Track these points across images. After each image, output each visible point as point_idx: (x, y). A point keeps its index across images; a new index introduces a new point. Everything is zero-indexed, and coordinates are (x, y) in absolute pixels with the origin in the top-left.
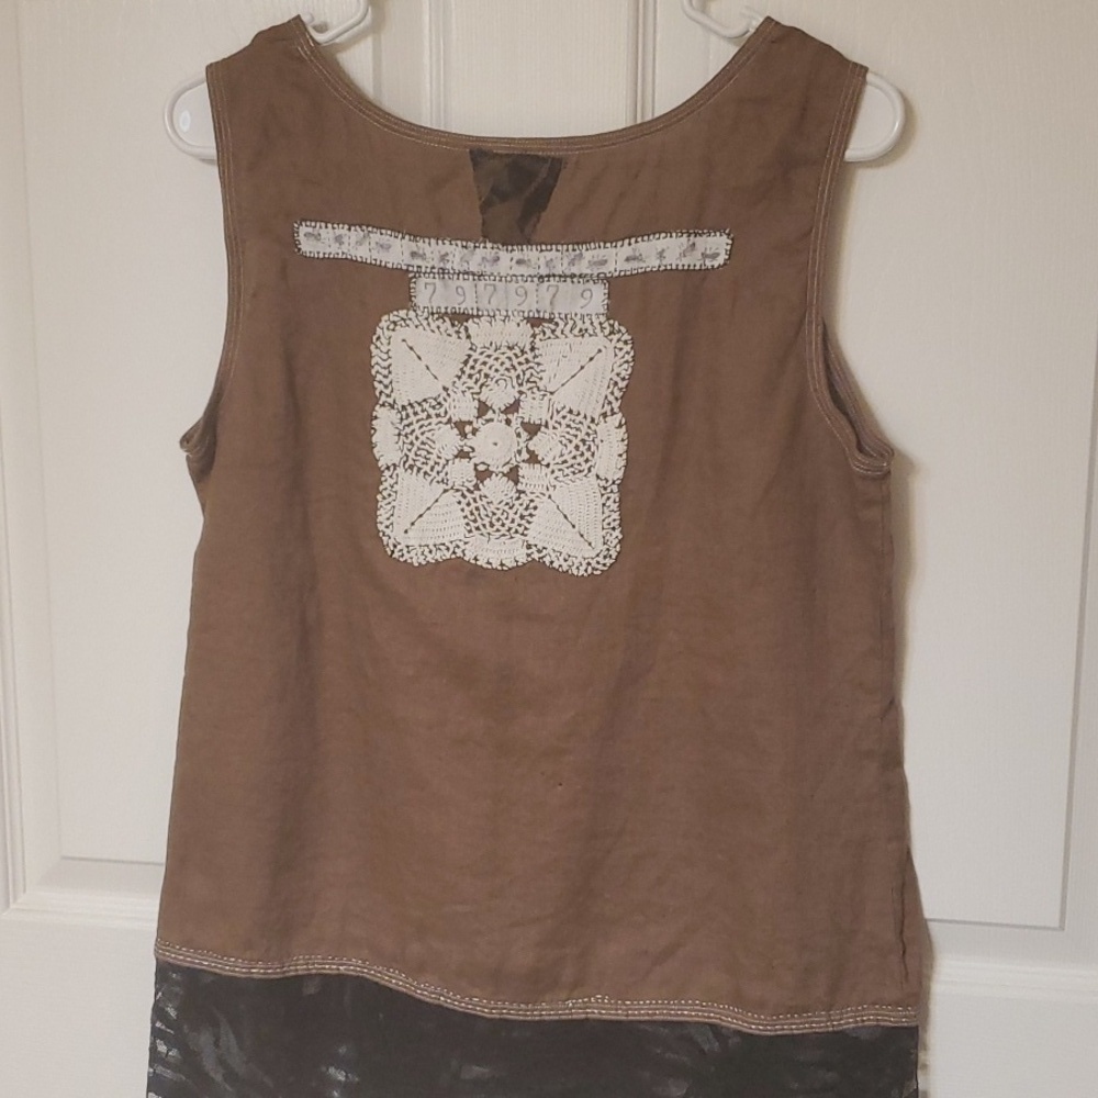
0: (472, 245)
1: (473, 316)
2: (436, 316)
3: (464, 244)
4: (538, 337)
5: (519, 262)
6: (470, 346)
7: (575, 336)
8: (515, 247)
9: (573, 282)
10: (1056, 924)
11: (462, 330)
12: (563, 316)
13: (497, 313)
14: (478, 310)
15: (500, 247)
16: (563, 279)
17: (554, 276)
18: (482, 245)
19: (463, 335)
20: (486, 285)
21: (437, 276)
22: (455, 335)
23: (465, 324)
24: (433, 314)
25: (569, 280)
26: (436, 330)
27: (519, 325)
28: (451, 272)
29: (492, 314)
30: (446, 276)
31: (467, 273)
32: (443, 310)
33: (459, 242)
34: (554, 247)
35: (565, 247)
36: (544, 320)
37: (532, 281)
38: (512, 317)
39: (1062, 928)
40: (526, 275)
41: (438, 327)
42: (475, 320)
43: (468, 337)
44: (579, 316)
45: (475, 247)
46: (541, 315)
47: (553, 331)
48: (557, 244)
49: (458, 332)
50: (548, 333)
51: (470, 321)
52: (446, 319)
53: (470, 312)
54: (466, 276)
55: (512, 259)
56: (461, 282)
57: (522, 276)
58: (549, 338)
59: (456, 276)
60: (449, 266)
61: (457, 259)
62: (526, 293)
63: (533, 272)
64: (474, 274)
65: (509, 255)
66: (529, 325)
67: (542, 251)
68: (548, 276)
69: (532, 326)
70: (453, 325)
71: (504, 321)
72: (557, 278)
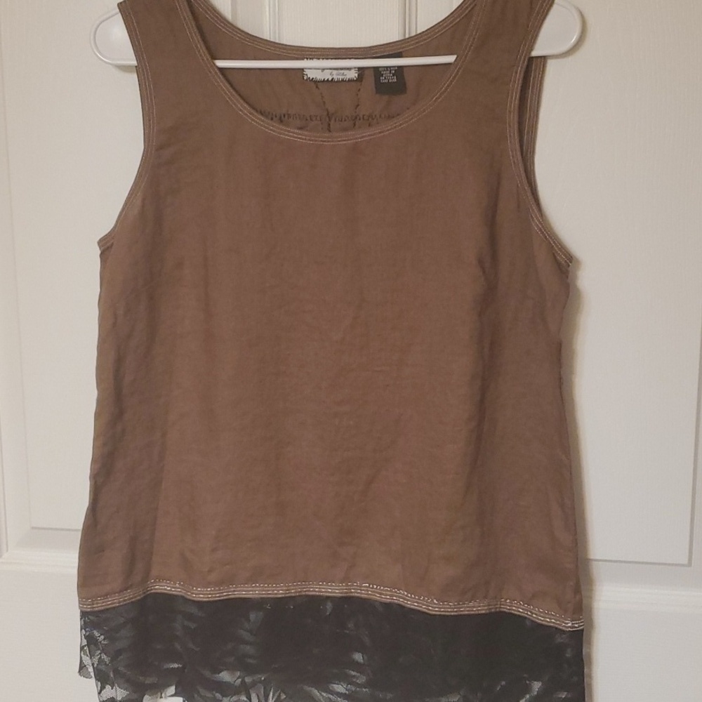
10: (685, 561)
39: (690, 564)
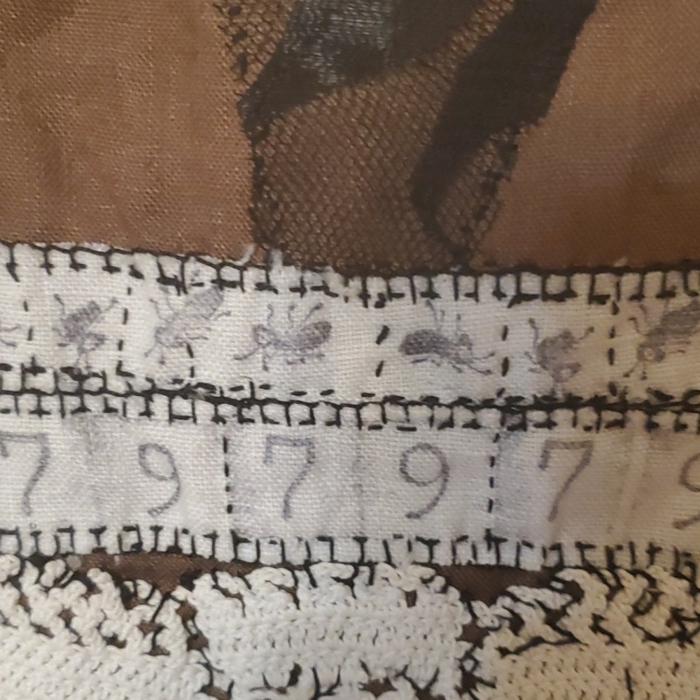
0: (208, 274)
1: (213, 566)
2: (54, 569)
3: (172, 268)
4: (491, 641)
5: (418, 345)
6: (202, 678)
7: (649, 637)
8: (400, 284)
9: (651, 426)
11: (169, 617)
12: (597, 557)
13: (320, 550)
14: (237, 540)
15: (334, 280)
16: (609, 416)
17: (573, 403)
18: (252, 276)
19: (173, 637)
20: (271, 440)
21: (51, 403)
22: (138, 643)
23: (181, 593)
24: (39, 561)
25: (637, 417)
26: (57, 626)
27: (411, 598)
28: (117, 384)
29: (297, 557)
30: (94, 403)
31: (187, 392)
32: (84, 544)
33: (147, 263)
34: (581, 283)
35: (630, 282)
36: (517, 574)
37: (474, 425)
38: (382, 569)
40: (446, 397)
41: (66, 616)
42: (225, 580)
43: (196, 642)
44: (665, 559)
45: (220, 283)
46: (508, 558)
47: (553, 618)
48: (594, 271)
49: (152, 628)
50: (534, 622)
51: (204, 582)
52: (99, 577)
53: (204, 549)
54: (182, 406)
55: (384, 334)
56: (158, 430)
57: (431, 401)
58: (537, 641)
59: (135, 405)
60: (103, 360)
61: (139, 335)
62: (445, 470)
63: (477, 388)
64: (214, 397)
65: (376, 318)
66: (454, 593)
67: (521, 298)
68: (547, 403)
69: (467, 598)
70: (129, 600)
71: (349, 583)
72: (587, 415)
